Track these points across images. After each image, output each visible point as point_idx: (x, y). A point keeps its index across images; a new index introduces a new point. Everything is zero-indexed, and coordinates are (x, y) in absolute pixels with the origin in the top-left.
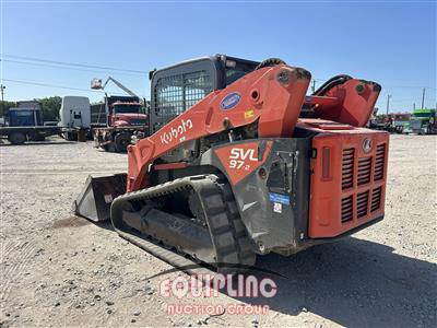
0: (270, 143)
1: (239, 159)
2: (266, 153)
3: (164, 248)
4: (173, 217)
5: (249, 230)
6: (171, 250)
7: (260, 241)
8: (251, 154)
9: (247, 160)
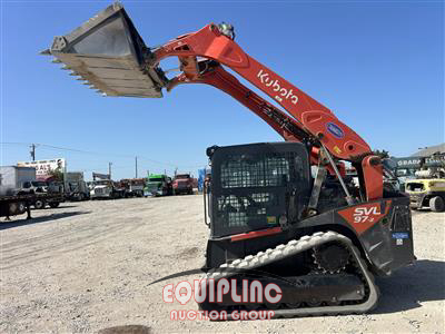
1: (364, 214)
3: (287, 308)
4: (289, 279)
5: (377, 263)
6: (300, 307)
7: (387, 268)
8: (374, 210)
9: (371, 215)
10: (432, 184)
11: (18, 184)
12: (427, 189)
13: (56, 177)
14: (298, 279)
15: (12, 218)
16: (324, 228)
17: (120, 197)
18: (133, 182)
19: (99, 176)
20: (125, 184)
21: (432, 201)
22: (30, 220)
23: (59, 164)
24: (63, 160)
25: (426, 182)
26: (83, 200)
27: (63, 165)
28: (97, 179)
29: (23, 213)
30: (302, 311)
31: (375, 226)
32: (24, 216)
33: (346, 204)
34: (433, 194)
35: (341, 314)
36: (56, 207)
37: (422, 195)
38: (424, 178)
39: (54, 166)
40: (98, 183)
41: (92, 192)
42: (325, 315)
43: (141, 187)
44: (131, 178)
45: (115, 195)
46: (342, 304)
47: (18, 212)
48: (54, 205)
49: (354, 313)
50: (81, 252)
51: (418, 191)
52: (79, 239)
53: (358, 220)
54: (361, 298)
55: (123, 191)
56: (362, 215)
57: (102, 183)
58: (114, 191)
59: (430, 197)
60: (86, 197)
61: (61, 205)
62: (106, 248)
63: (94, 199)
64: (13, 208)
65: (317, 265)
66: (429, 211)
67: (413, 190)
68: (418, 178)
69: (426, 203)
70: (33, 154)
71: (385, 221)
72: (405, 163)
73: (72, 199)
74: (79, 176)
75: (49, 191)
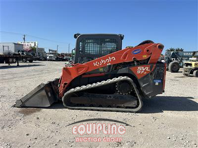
0: (155, 65)
1: (142, 70)
2: (153, 68)
3: (102, 107)
4: (104, 95)
5: (145, 92)
6: (108, 107)
7: (149, 95)
8: (147, 68)
9: (145, 71)
10: (196, 64)
11: (15, 51)
12: (193, 66)
13: (33, 50)
14: (108, 96)
15: (11, 65)
16: (123, 75)
17: (60, 61)
18: (66, 55)
19: (51, 51)
20: (62, 55)
21: (195, 72)
22: (18, 66)
23: (35, 44)
24: (36, 43)
25: (193, 63)
26: (44, 60)
27: (37, 45)
28: (51, 52)
29: (15, 63)
30: (108, 109)
31: (147, 76)
32: (16, 64)
33: (134, 65)
34: (196, 69)
35: (125, 112)
36: (32, 62)
37: (190, 69)
38: (193, 61)
39: (33, 45)
40: (51, 54)
41: (48, 57)
42: (117, 111)
43: (69, 57)
44: (65, 53)
45: (58, 59)
46: (127, 108)
47: (13, 62)
48: (31, 61)
49: (130, 112)
50: (32, 80)
51: (189, 67)
52: (34, 75)
53: (139, 72)
54: (135, 106)
55: (61, 58)
56: (141, 70)
57: (52, 54)
58: (57, 58)
59: (194, 70)
60: (45, 59)
61: (34, 61)
62: (43, 79)
63: (49, 60)
64: (11, 60)
65: (117, 90)
66: (193, 76)
67: (187, 66)
68: (190, 61)
69: (192, 73)
70: (24, 39)
71: (151, 74)
72: (187, 54)
73: (39, 60)
74: (42, 49)
75: (27, 55)
